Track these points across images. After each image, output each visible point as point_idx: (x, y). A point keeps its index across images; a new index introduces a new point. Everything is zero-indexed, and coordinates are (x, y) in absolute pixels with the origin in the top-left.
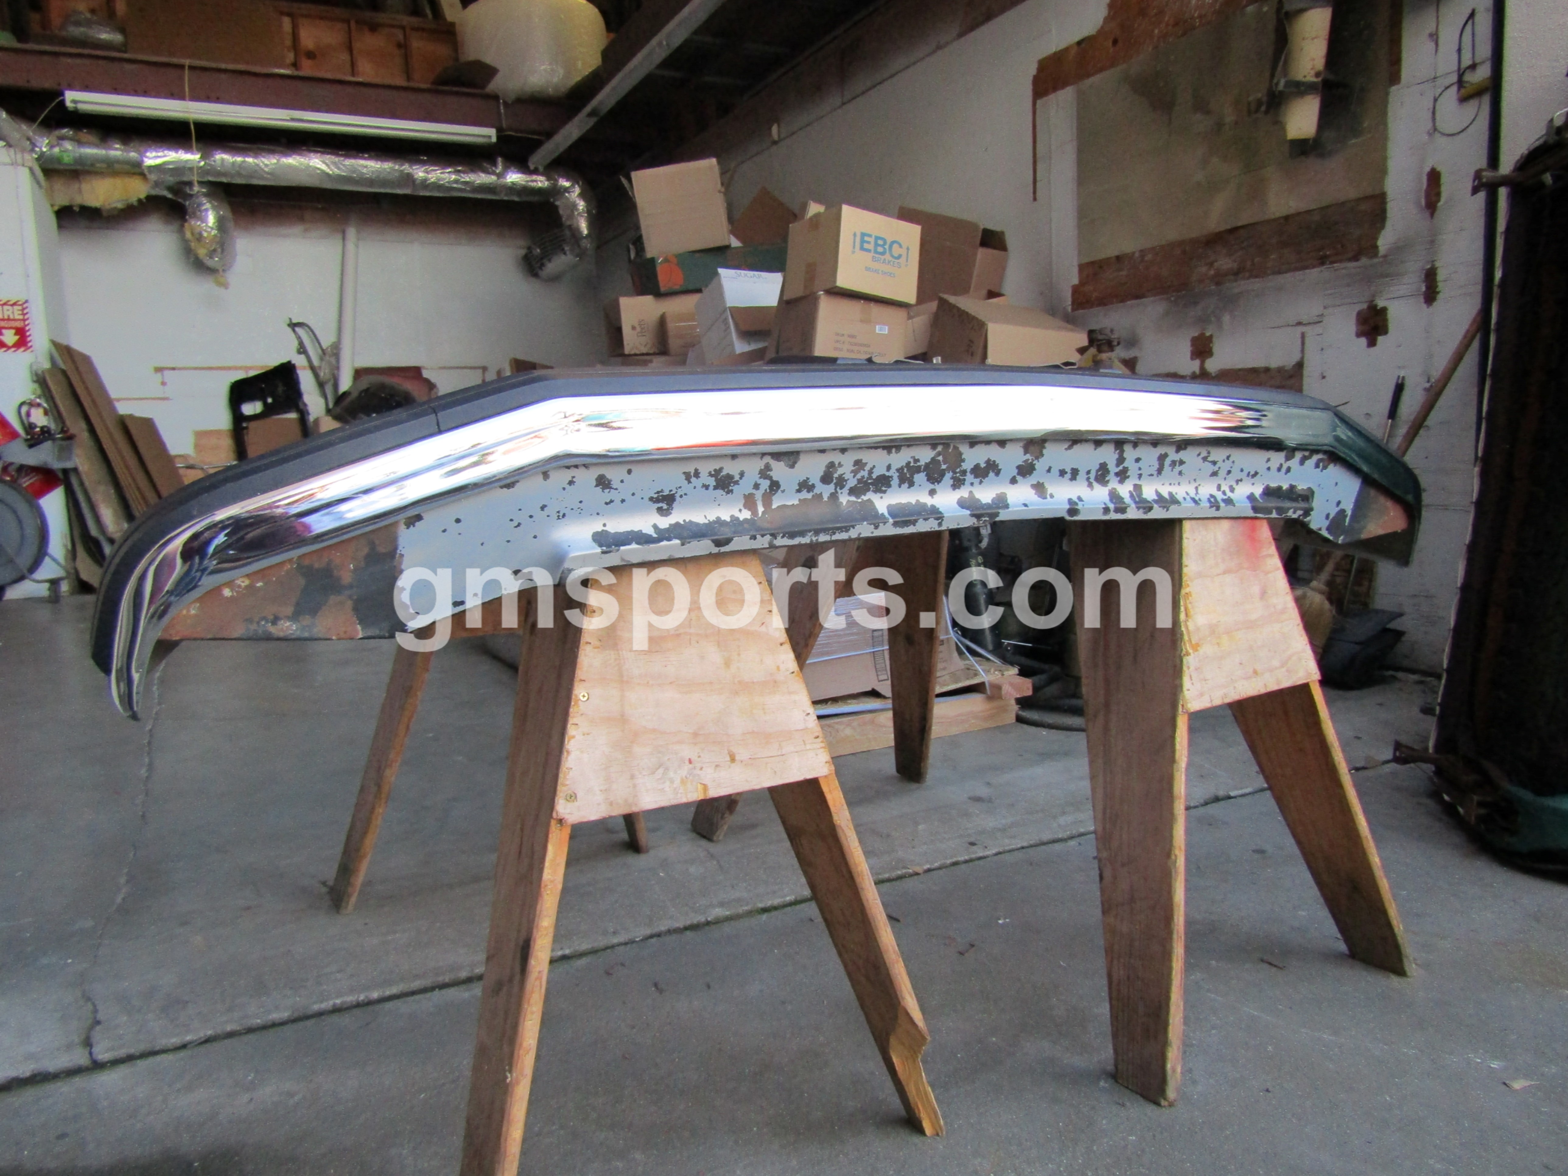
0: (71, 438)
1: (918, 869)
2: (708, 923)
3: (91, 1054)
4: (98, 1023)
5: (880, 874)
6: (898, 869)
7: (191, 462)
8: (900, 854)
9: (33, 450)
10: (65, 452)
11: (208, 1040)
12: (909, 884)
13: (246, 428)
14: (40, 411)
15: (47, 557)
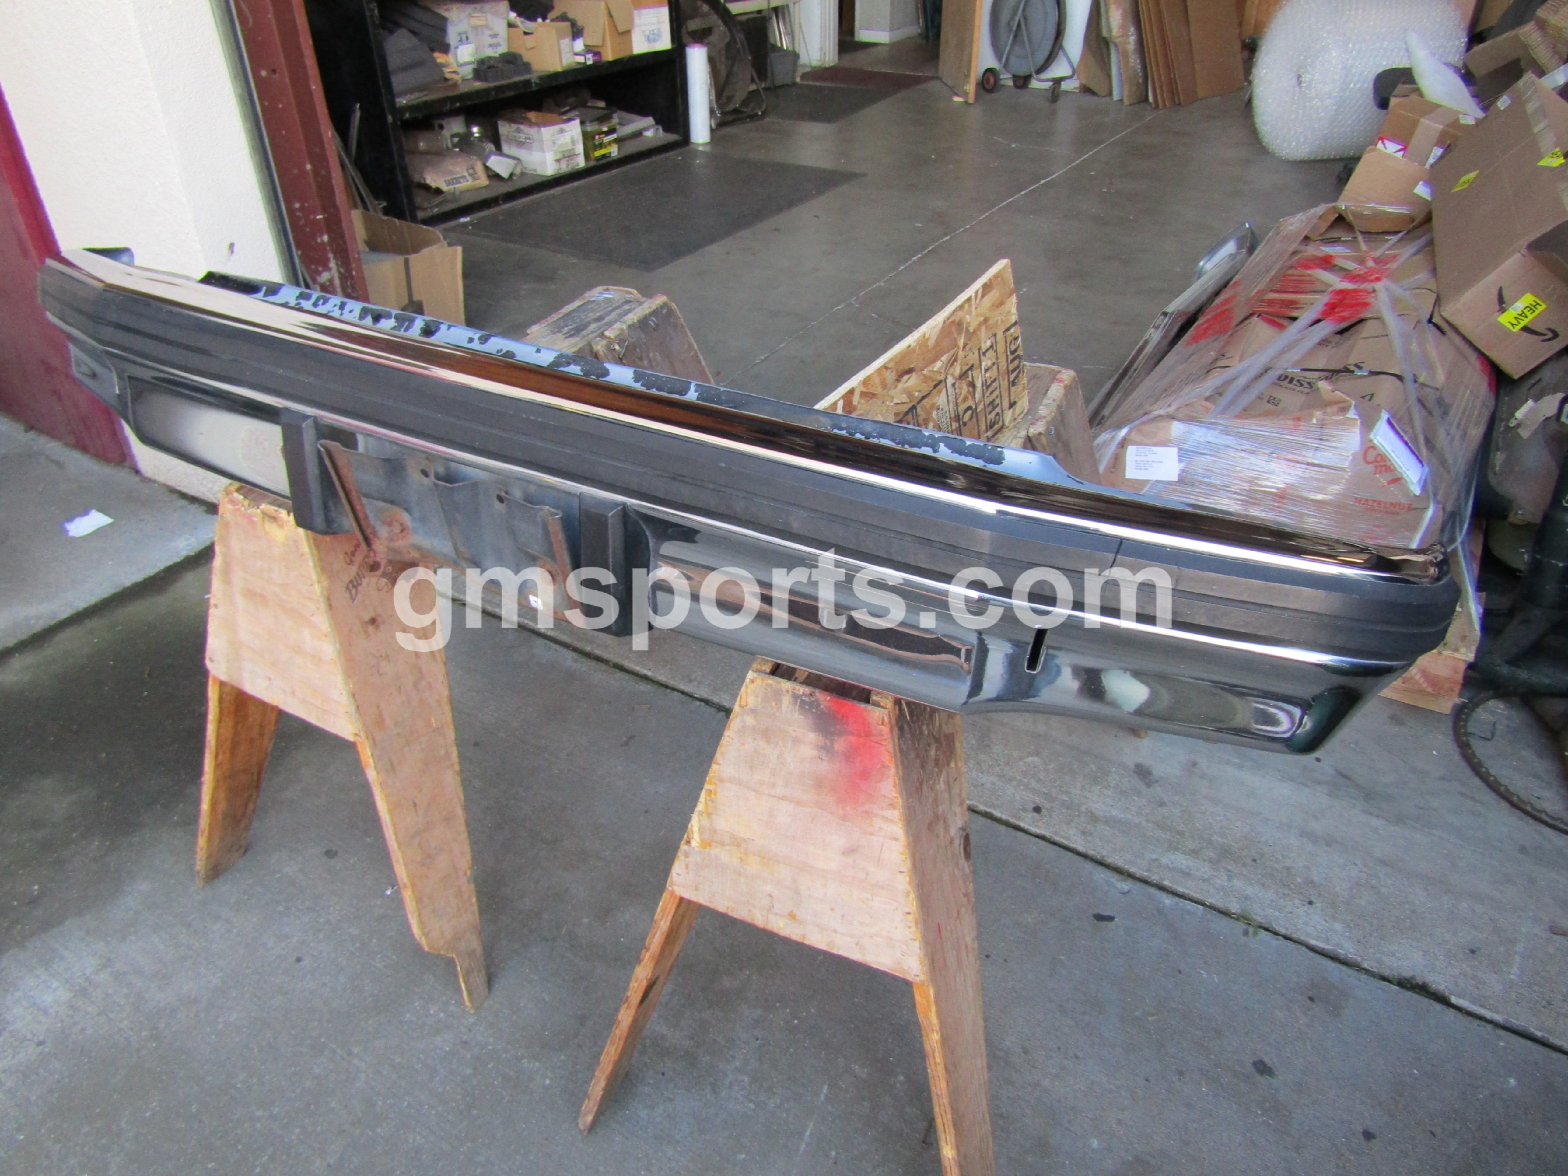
15: (1061, 53)
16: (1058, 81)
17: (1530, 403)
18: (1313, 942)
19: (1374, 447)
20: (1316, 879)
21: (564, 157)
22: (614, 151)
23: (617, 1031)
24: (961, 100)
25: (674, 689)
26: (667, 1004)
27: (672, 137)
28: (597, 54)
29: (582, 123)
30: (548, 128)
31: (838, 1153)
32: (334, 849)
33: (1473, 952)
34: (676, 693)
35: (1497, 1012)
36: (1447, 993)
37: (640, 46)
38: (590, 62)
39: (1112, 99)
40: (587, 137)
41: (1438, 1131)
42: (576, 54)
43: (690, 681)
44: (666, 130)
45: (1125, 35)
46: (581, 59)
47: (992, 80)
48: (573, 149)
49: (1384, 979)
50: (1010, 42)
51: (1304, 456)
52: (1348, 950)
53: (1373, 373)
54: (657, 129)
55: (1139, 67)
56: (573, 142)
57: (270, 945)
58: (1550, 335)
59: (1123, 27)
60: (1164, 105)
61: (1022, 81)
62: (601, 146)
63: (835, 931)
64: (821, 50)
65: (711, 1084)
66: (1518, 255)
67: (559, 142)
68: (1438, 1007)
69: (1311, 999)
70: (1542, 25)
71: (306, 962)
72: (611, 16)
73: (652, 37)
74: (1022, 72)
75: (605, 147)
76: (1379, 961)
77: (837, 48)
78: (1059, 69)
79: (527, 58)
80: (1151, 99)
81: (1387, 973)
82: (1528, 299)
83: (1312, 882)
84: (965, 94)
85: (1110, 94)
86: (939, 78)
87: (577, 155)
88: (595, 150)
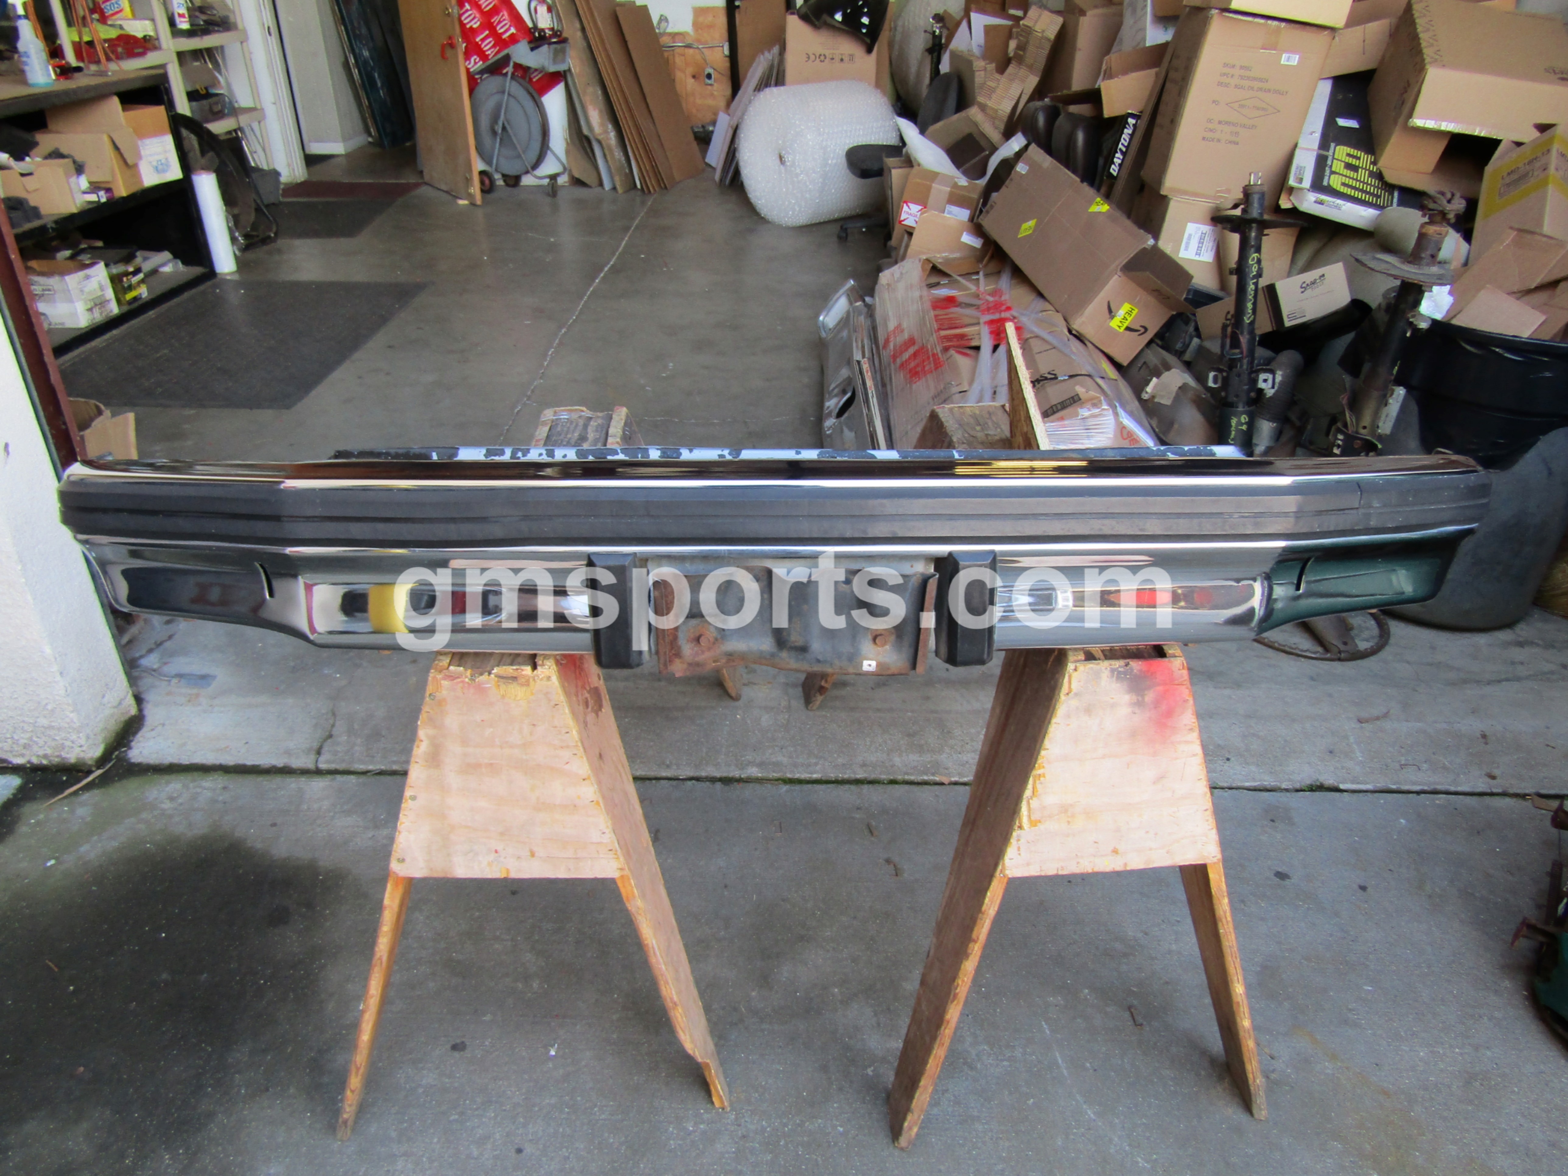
0: (564, 41)
1: (945, 780)
2: (740, 780)
3: (317, 761)
4: (330, 736)
5: (907, 774)
6: (927, 774)
7: (689, 41)
8: (943, 757)
9: (536, 51)
10: (559, 55)
11: (381, 773)
12: (925, 795)
13: (738, 7)
14: (545, 8)
15: (549, 152)
16: (553, 177)
17: (1155, 380)
18: (1247, 784)
19: (1124, 427)
20: (1220, 742)
21: (96, 305)
22: (143, 292)
23: (947, 1031)
24: (466, 202)
25: (657, 779)
26: (879, 1024)
27: (197, 270)
28: (108, 190)
29: (107, 265)
30: (72, 276)
31: (1090, 1063)
32: (458, 1041)
33: (1331, 752)
34: (662, 782)
35: (1367, 783)
36: (1336, 784)
37: (150, 179)
38: (104, 200)
39: (603, 188)
40: (116, 280)
41: (1392, 867)
42: (85, 193)
43: (668, 766)
44: (185, 263)
45: (606, 132)
46: (93, 198)
47: (487, 182)
48: (103, 295)
49: (1297, 791)
50: (497, 145)
51: (1082, 444)
52: (1268, 781)
53: (1071, 377)
54: (176, 263)
55: (623, 158)
56: (102, 288)
57: (475, 1153)
58: (1142, 330)
59: (602, 125)
60: (655, 190)
61: (513, 181)
62: (130, 288)
63: (1151, 849)
64: (289, 165)
65: (964, 1064)
66: (1116, 277)
67: (86, 290)
68: (1337, 794)
69: (1273, 821)
70: (983, 108)
71: (529, 1149)
72: (117, 148)
73: (160, 167)
74: (512, 171)
75: (135, 288)
76: (1290, 780)
77: (304, 162)
78: (549, 167)
79: (33, 201)
80: (639, 186)
81: (1298, 786)
82: (1126, 307)
83: (1219, 746)
84: (470, 196)
85: (601, 184)
86: (426, 184)
87: (108, 301)
88: (125, 293)
